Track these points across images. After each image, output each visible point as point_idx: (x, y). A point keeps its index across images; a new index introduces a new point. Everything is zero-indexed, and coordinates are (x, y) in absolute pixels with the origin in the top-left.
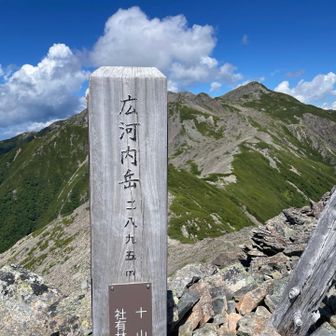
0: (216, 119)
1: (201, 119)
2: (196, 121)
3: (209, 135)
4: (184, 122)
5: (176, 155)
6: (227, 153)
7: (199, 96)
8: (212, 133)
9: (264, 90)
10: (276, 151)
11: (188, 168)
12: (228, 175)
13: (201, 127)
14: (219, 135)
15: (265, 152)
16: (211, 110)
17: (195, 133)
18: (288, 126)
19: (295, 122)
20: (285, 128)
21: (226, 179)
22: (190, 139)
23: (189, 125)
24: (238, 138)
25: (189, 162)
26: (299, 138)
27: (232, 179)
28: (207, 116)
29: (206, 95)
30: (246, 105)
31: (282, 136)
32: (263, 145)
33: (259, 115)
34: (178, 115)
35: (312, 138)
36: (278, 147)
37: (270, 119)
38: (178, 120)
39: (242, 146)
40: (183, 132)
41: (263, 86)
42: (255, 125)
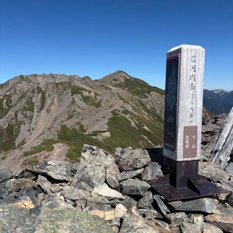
0: (96, 94)
1: (86, 94)
2: (82, 96)
3: (91, 105)
4: (74, 96)
5: (68, 118)
6: (104, 117)
7: (84, 78)
8: (93, 104)
9: (127, 76)
10: (135, 115)
11: (78, 128)
12: (105, 132)
13: (86, 99)
14: (98, 105)
15: (128, 116)
16: (93, 88)
17: (82, 103)
18: (141, 100)
19: (146, 97)
20: (140, 101)
21: (103, 134)
22: (79, 107)
23: (77, 98)
24: (111, 107)
25: (78, 123)
26: (148, 107)
27: (108, 134)
28: (90, 92)
29: (89, 78)
30: (115, 86)
31: (138, 106)
32: (126, 112)
33: (124, 92)
34: (70, 91)
35: (156, 107)
36: (136, 113)
37: (130, 95)
38: (70, 94)
39: (113, 112)
40: (73, 102)
41: (126, 74)
42: (122, 99)
